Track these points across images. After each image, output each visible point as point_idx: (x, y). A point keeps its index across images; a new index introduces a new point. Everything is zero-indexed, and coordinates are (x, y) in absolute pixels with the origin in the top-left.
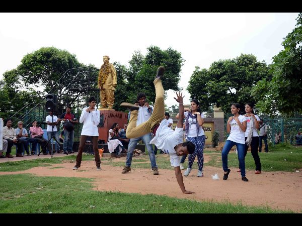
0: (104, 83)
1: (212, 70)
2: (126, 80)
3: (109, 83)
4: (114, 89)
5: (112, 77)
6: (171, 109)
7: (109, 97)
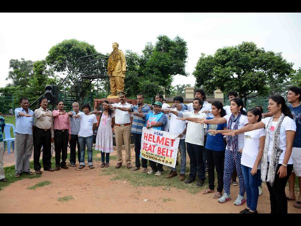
7: (118, 85)
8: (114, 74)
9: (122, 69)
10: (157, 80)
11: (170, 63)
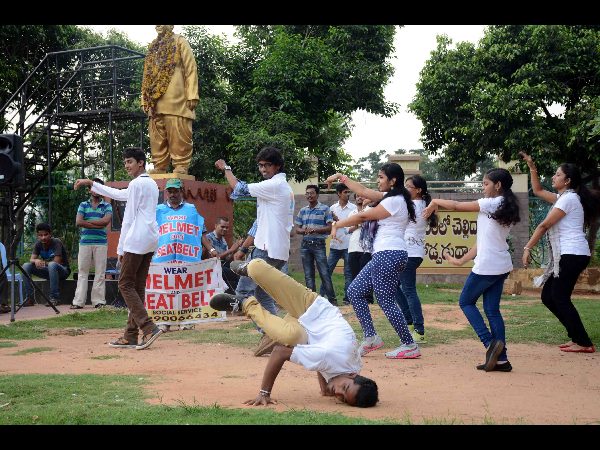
0: (161, 97)
1: (487, 47)
2: (225, 84)
3: (177, 97)
4: (192, 115)
5: (185, 78)
6: (367, 166)
7: (176, 140)
8: (162, 108)
9: (186, 93)
10: (290, 128)
11: (330, 71)
